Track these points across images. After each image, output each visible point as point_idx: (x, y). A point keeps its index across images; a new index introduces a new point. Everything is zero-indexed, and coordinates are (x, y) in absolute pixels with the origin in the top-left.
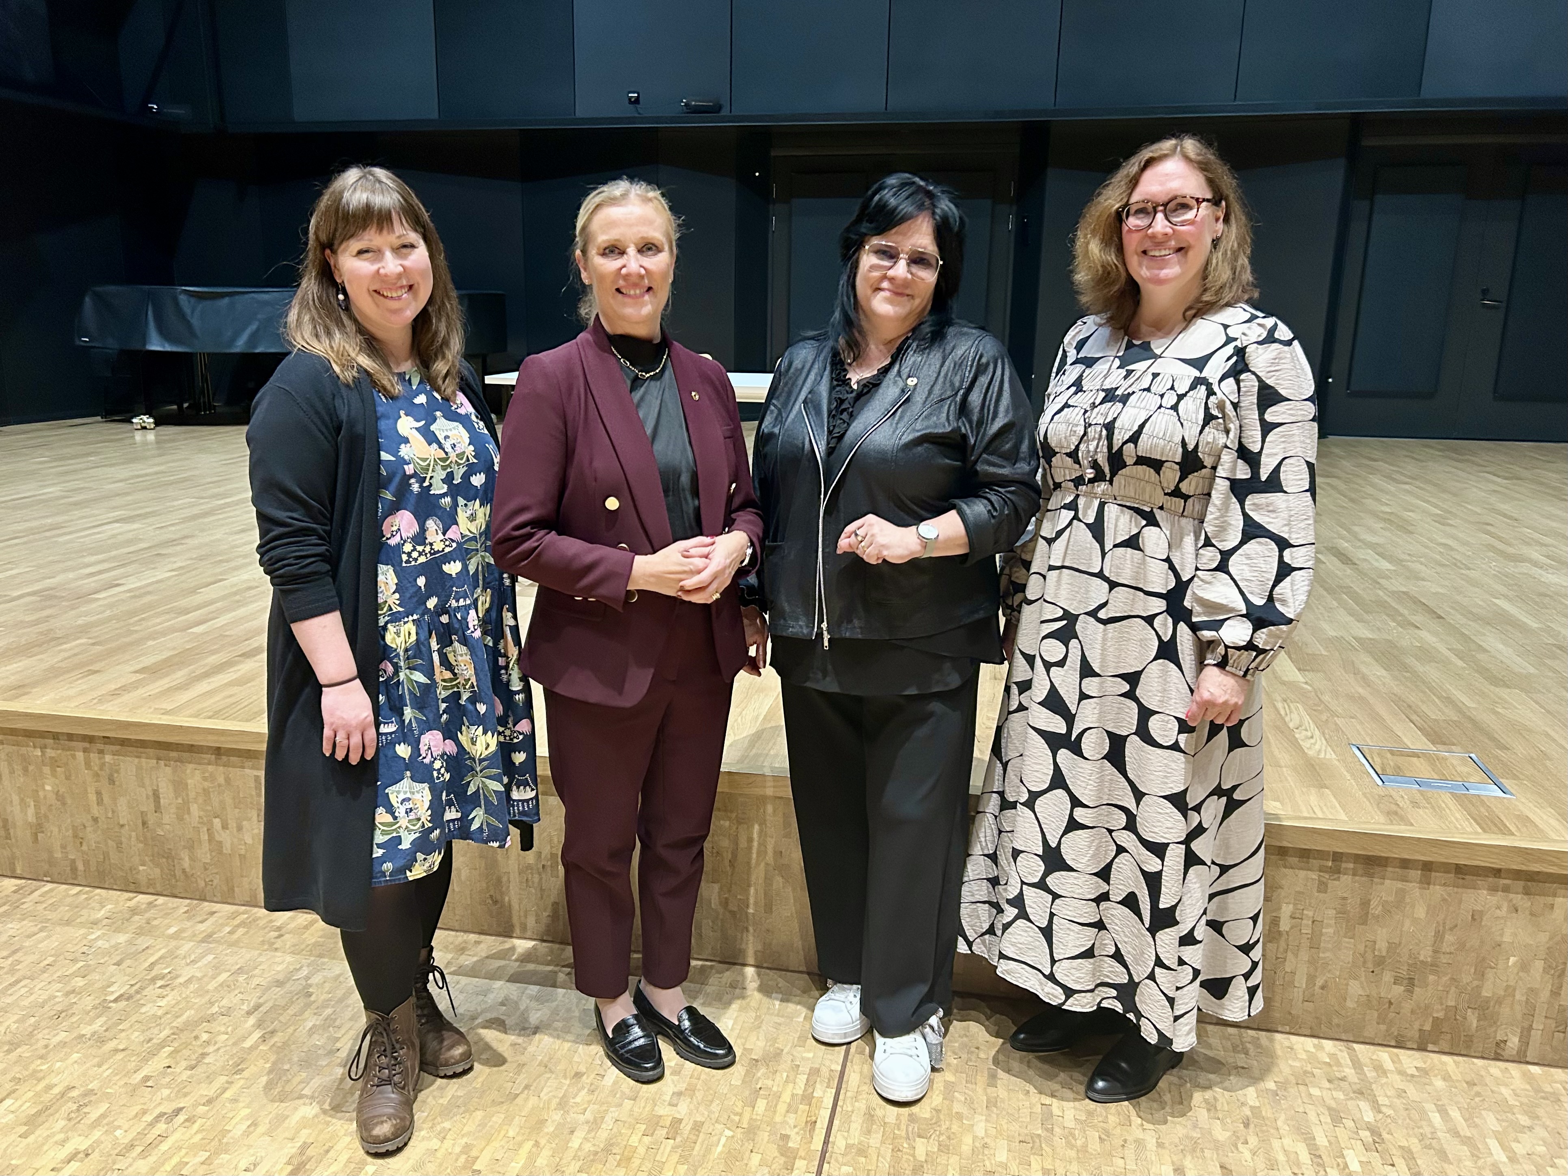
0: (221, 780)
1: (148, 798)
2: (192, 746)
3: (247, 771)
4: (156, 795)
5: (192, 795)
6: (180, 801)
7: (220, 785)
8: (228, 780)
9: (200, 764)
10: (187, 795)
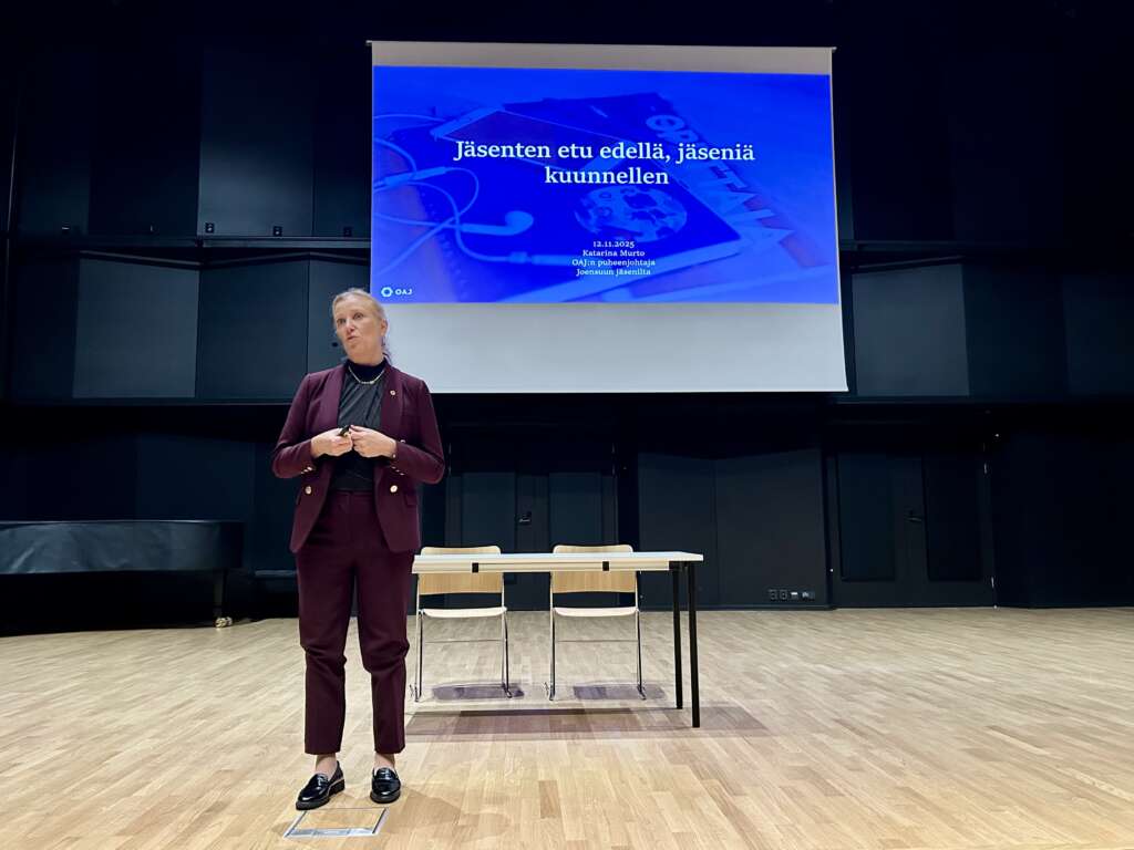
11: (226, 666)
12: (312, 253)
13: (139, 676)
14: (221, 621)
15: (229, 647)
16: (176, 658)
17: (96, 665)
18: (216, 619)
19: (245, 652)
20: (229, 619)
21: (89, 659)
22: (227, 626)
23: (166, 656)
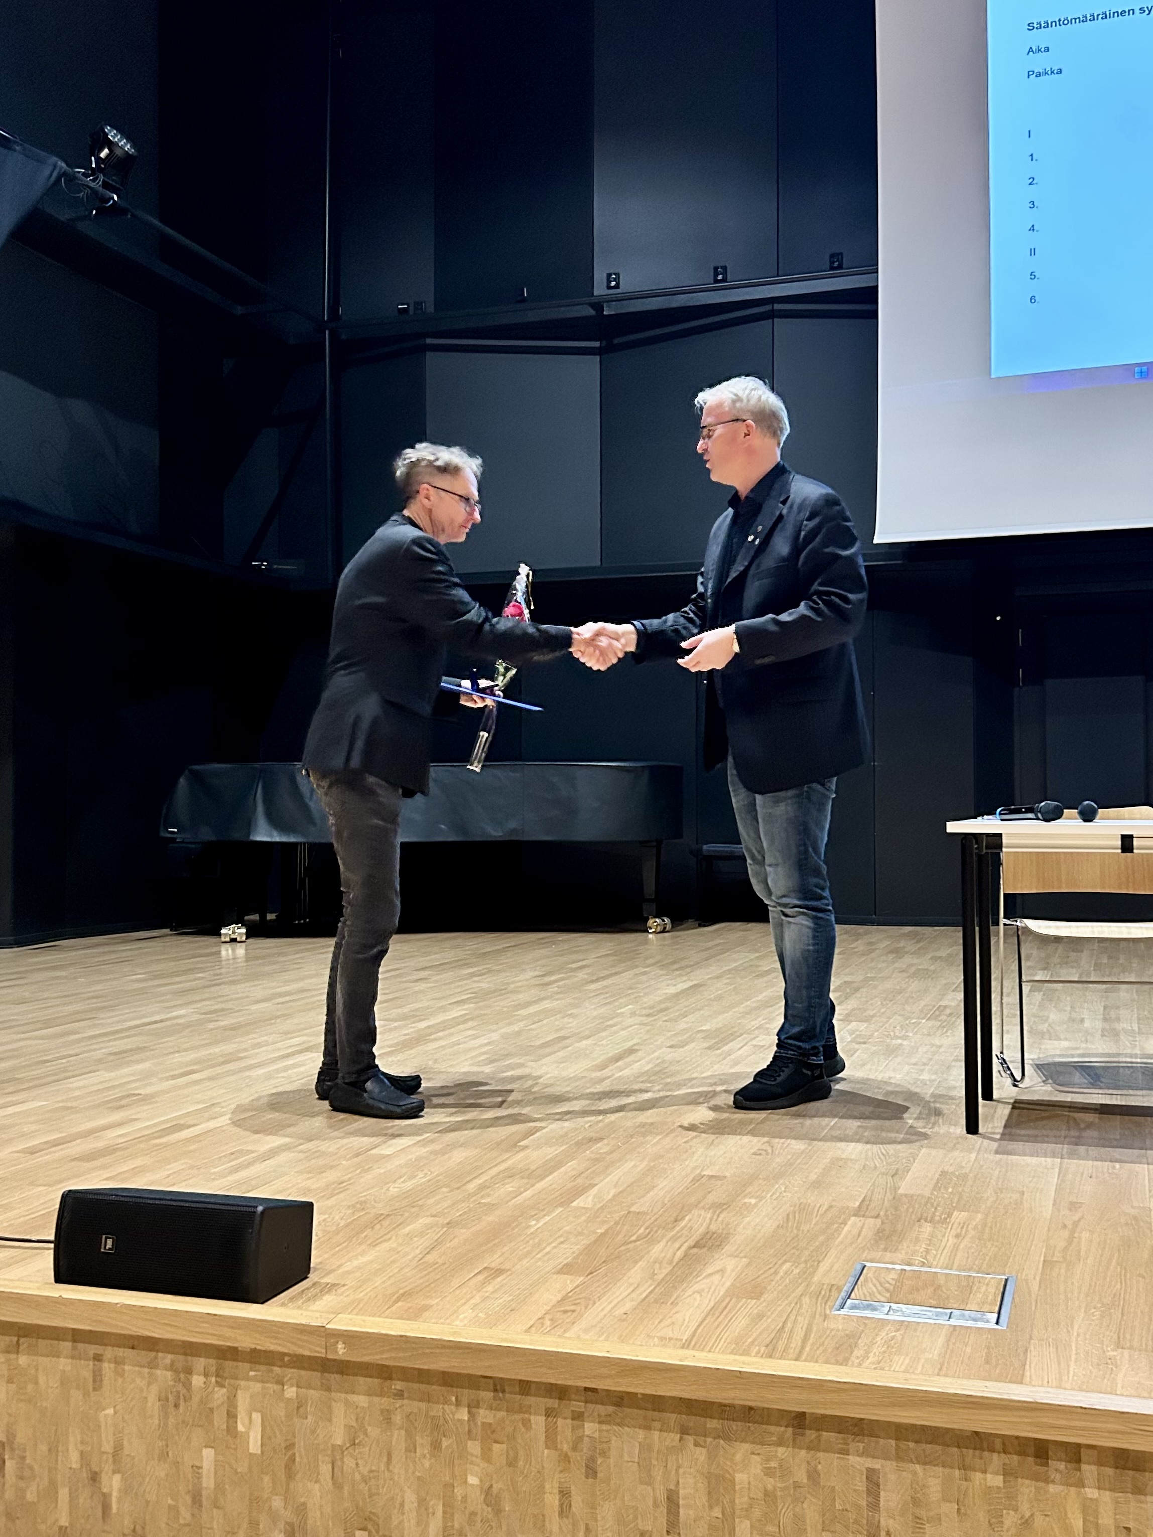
0: (801, 1476)
1: (656, 1505)
2: (751, 1408)
3: (853, 1459)
4: (672, 1500)
5: (741, 1501)
6: (717, 1512)
7: (797, 1486)
8: (813, 1476)
9: (762, 1444)
10: (732, 1502)
11: (677, 995)
12: (777, 306)
13: (547, 1004)
14: (654, 923)
15: (673, 965)
16: (597, 980)
17: (485, 984)
18: (647, 919)
19: (699, 975)
20: (667, 920)
21: (473, 975)
22: (663, 931)
23: (582, 975)
